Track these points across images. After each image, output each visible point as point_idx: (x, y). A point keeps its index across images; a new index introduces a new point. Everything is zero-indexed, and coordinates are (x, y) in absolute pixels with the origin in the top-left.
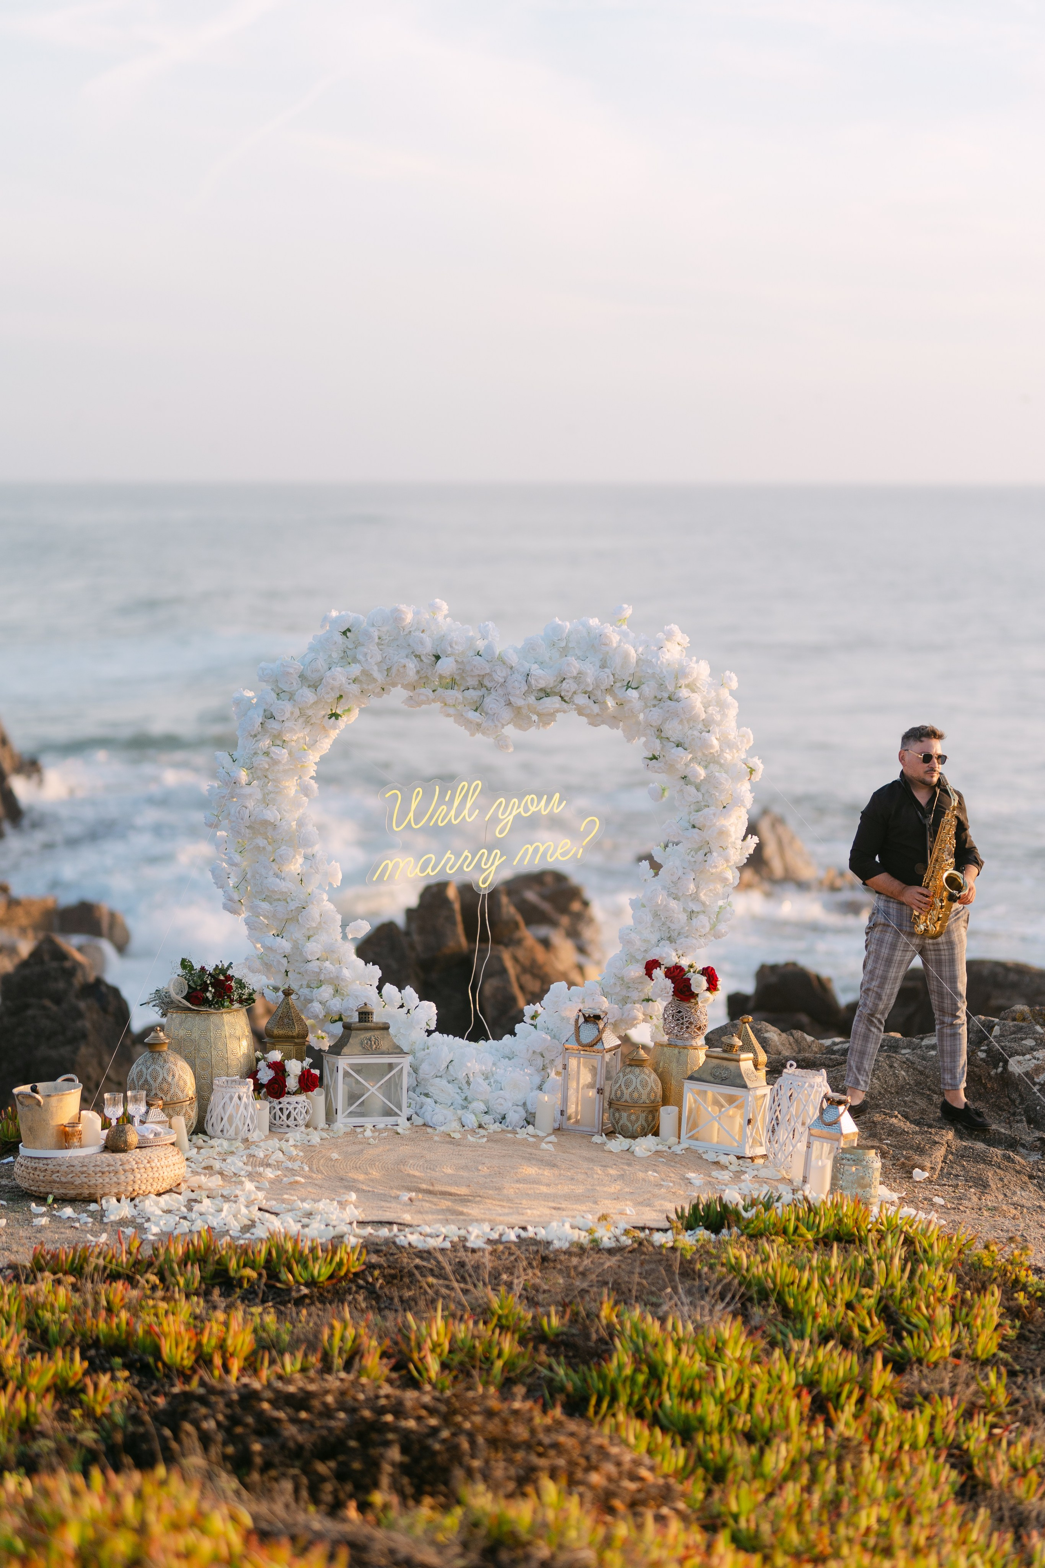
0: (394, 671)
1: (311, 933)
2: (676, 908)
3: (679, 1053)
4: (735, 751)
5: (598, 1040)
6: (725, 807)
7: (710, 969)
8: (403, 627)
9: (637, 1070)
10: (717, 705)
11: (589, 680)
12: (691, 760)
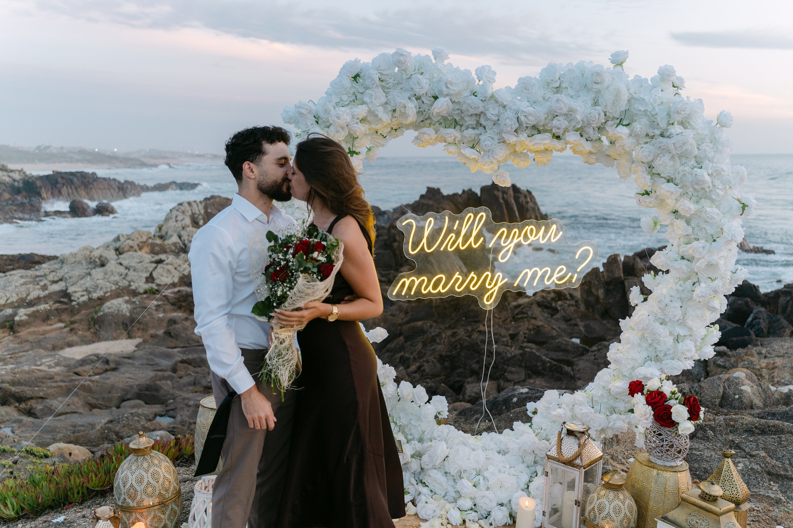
0: (397, 112)
2: (663, 331)
3: (658, 474)
4: (728, 187)
5: (579, 455)
6: (714, 241)
7: (692, 399)
8: (405, 70)
9: (611, 494)
10: (711, 142)
11: (579, 117)
12: (682, 195)
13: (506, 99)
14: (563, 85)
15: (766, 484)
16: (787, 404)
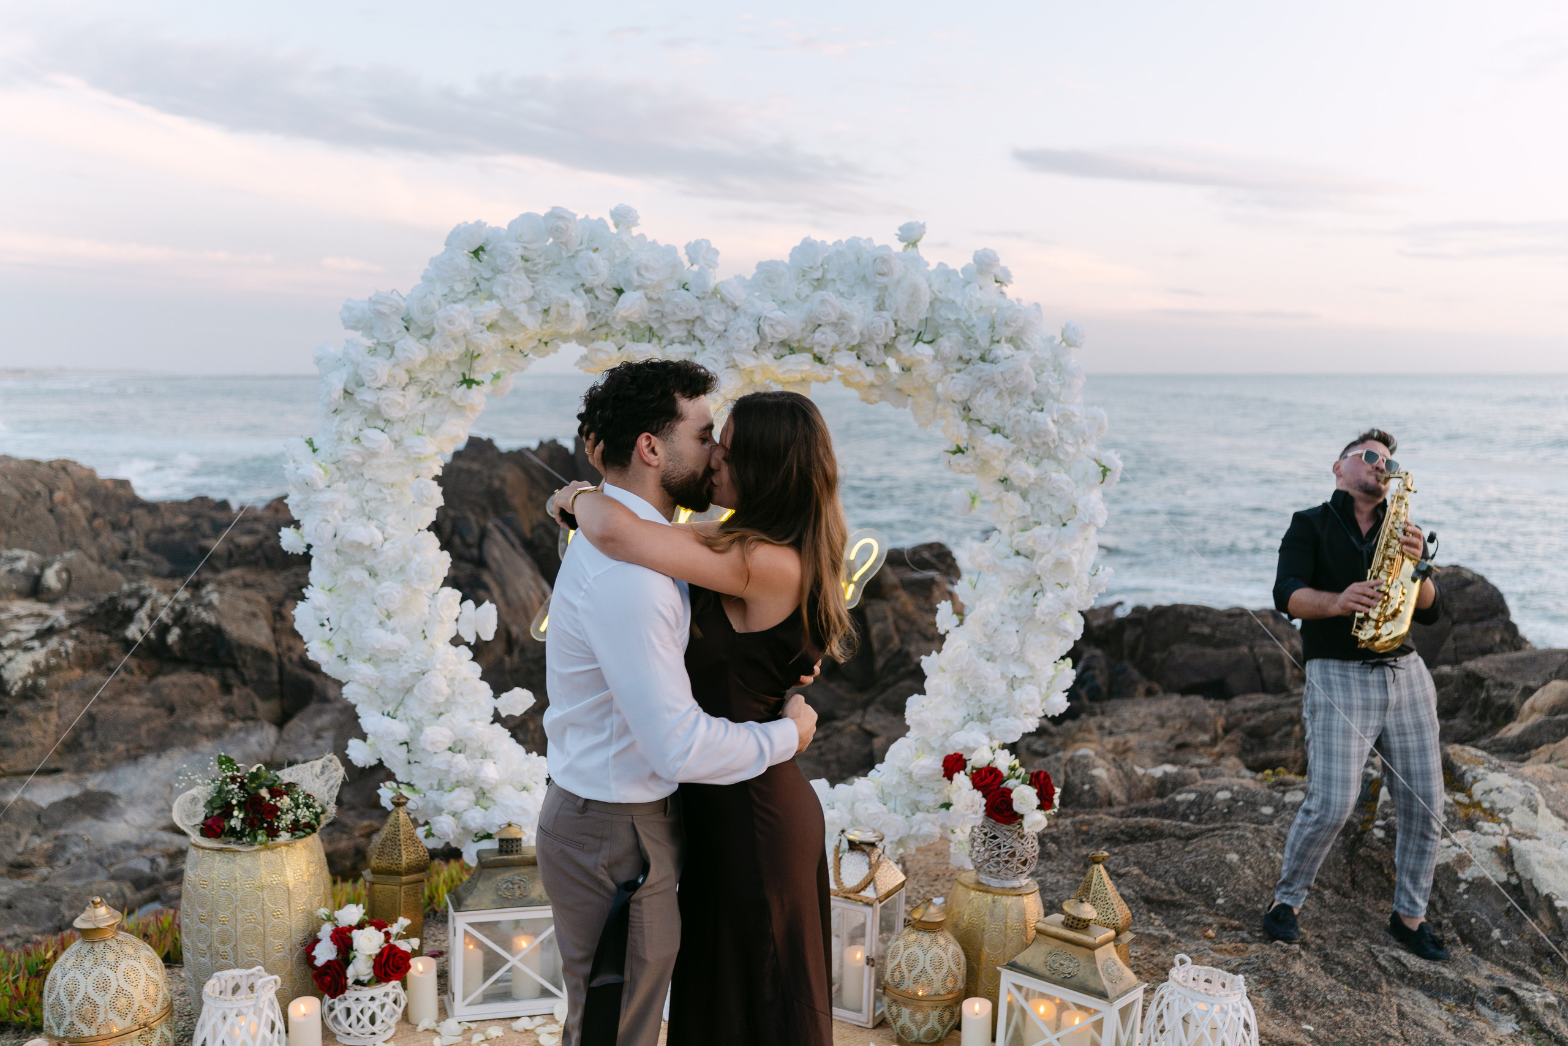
0: (553, 313)
1: (442, 709)
2: (991, 673)
3: (994, 902)
4: (1081, 441)
5: (869, 881)
6: (1064, 525)
7: (1042, 775)
8: (566, 244)
9: (926, 938)
10: (1055, 371)
11: (856, 328)
12: (1014, 454)
13: (739, 295)
14: (829, 276)
15: (1144, 917)
16: (1161, 795)
